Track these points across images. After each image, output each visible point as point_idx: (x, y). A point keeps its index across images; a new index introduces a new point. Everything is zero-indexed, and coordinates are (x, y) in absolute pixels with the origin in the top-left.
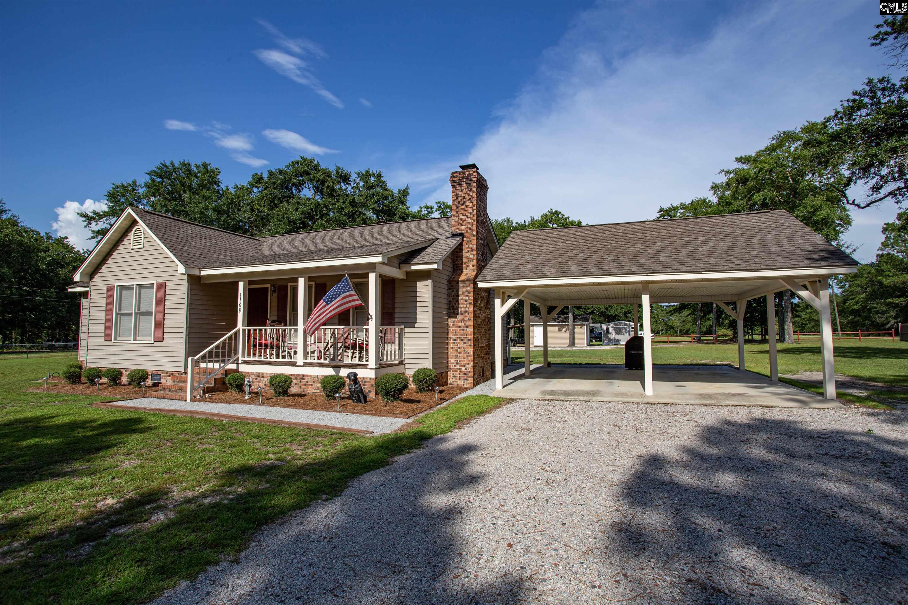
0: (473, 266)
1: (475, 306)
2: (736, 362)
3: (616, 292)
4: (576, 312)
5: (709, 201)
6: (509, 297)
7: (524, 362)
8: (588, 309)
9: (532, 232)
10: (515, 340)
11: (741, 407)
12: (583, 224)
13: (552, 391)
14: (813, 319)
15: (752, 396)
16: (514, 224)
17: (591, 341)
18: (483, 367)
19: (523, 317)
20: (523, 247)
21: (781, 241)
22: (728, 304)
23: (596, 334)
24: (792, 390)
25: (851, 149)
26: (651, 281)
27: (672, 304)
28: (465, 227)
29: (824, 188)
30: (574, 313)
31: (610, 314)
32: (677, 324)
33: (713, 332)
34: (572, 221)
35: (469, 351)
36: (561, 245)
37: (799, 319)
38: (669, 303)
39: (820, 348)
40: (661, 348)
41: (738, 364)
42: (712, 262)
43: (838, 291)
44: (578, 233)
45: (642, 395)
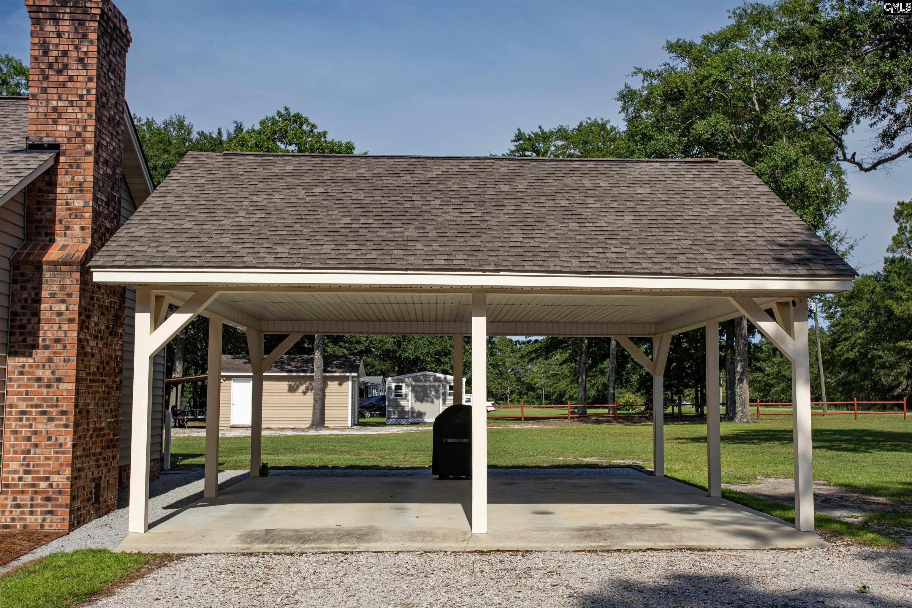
0: (82, 228)
1: (82, 327)
2: (649, 460)
3: (418, 307)
4: (331, 349)
5: (613, 129)
6: (173, 309)
7: (203, 466)
8: (358, 342)
9: (237, 159)
10: (184, 413)
11: (655, 553)
12: (356, 152)
13: (267, 531)
14: (784, 376)
15: (674, 530)
16: (194, 136)
17: (362, 415)
18: (97, 481)
19: (205, 357)
20: (212, 192)
21: (733, 221)
22: (638, 341)
23: (373, 400)
24: (744, 514)
25: (855, 58)
26: (492, 287)
27: (533, 338)
28: (66, 128)
29: (809, 126)
30: (325, 350)
31: (405, 355)
32: (541, 381)
33: (610, 399)
34: (332, 143)
35: (61, 439)
36: (302, 194)
37: (761, 374)
38: (527, 335)
39: (792, 431)
40: (507, 431)
41: (653, 465)
42: (610, 255)
43: (824, 324)
44: (341, 172)
45: (465, 533)
